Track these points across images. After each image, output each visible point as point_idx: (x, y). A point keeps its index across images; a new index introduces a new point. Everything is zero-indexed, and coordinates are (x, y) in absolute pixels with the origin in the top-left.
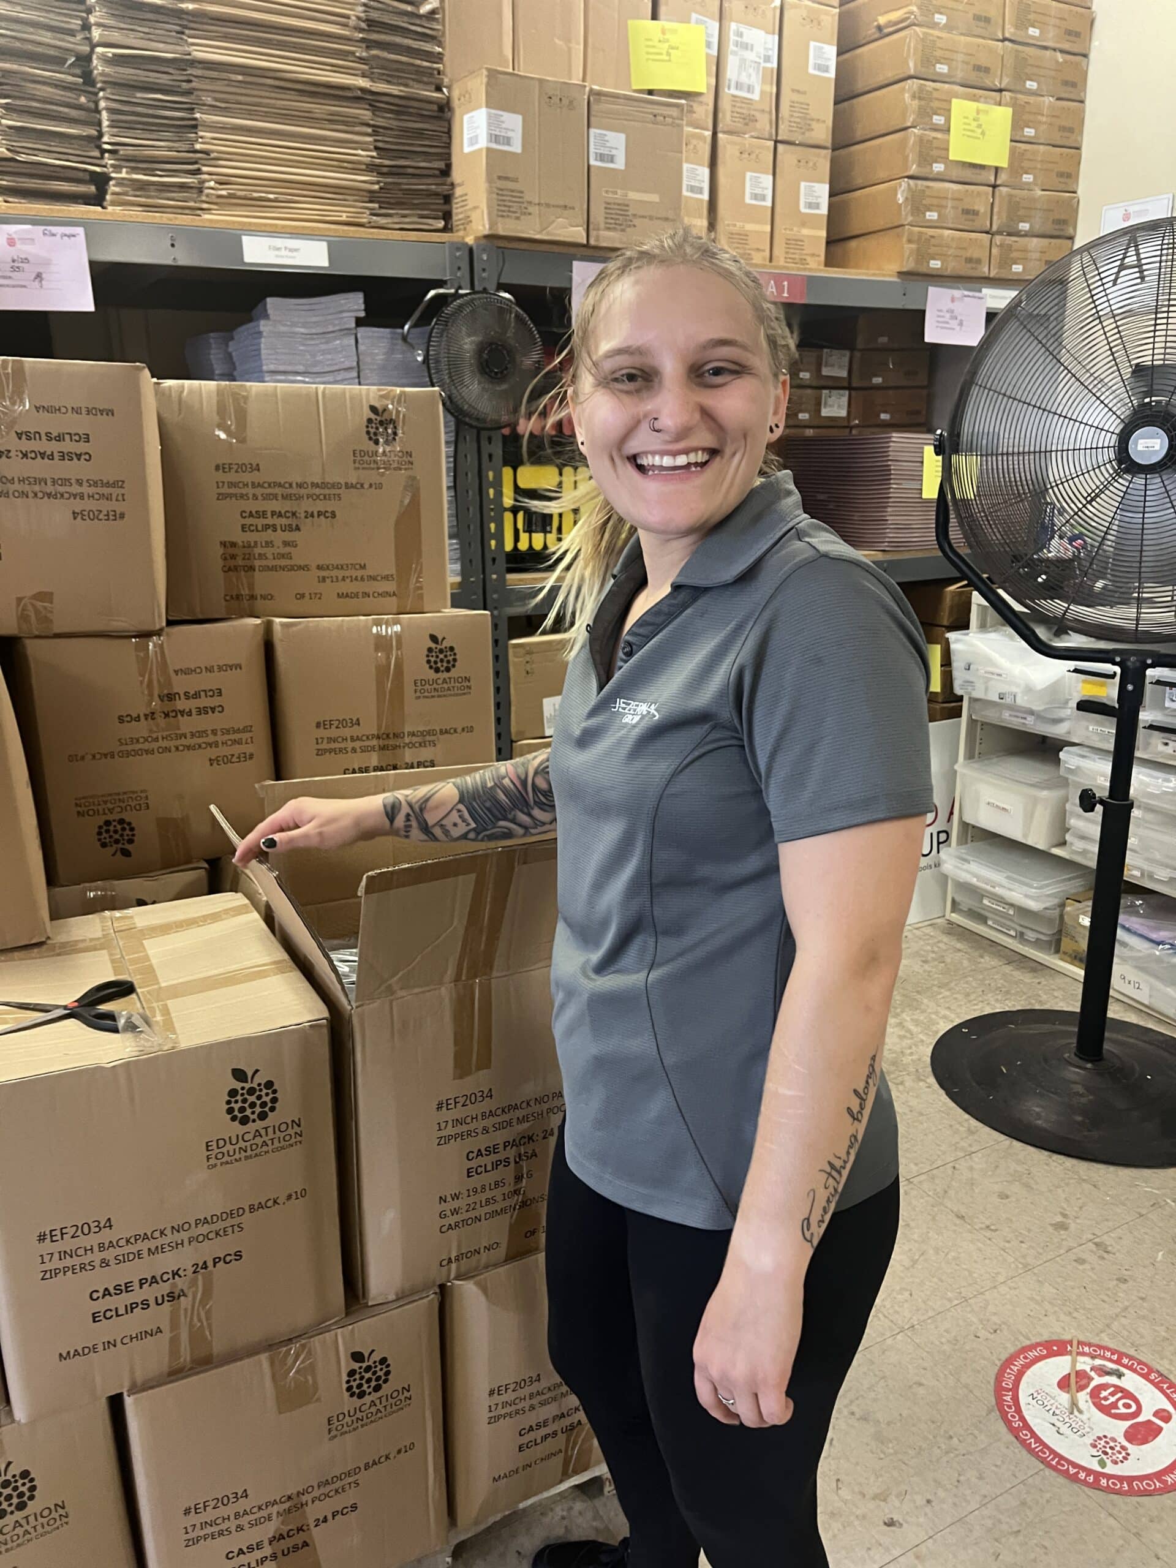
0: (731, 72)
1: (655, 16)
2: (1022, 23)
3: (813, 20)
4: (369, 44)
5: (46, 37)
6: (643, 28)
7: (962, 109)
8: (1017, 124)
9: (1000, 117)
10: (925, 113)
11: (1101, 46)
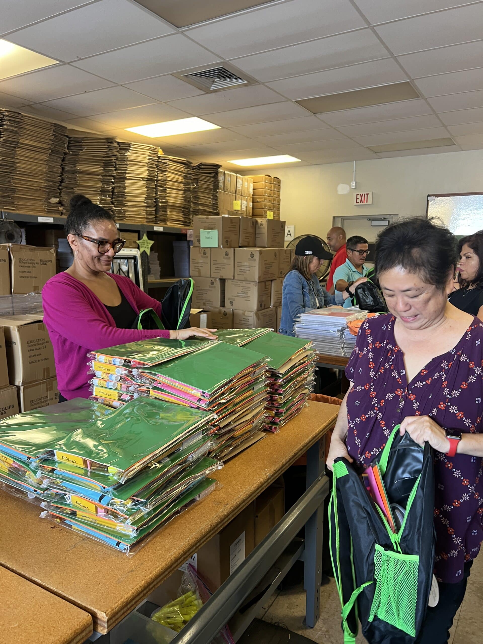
0: (243, 207)
1: (236, 200)
2: (274, 201)
3: (250, 199)
4: (213, 206)
5: (187, 206)
6: (235, 202)
7: (268, 212)
8: (274, 214)
9: (272, 213)
10: (265, 213)
11: (281, 203)
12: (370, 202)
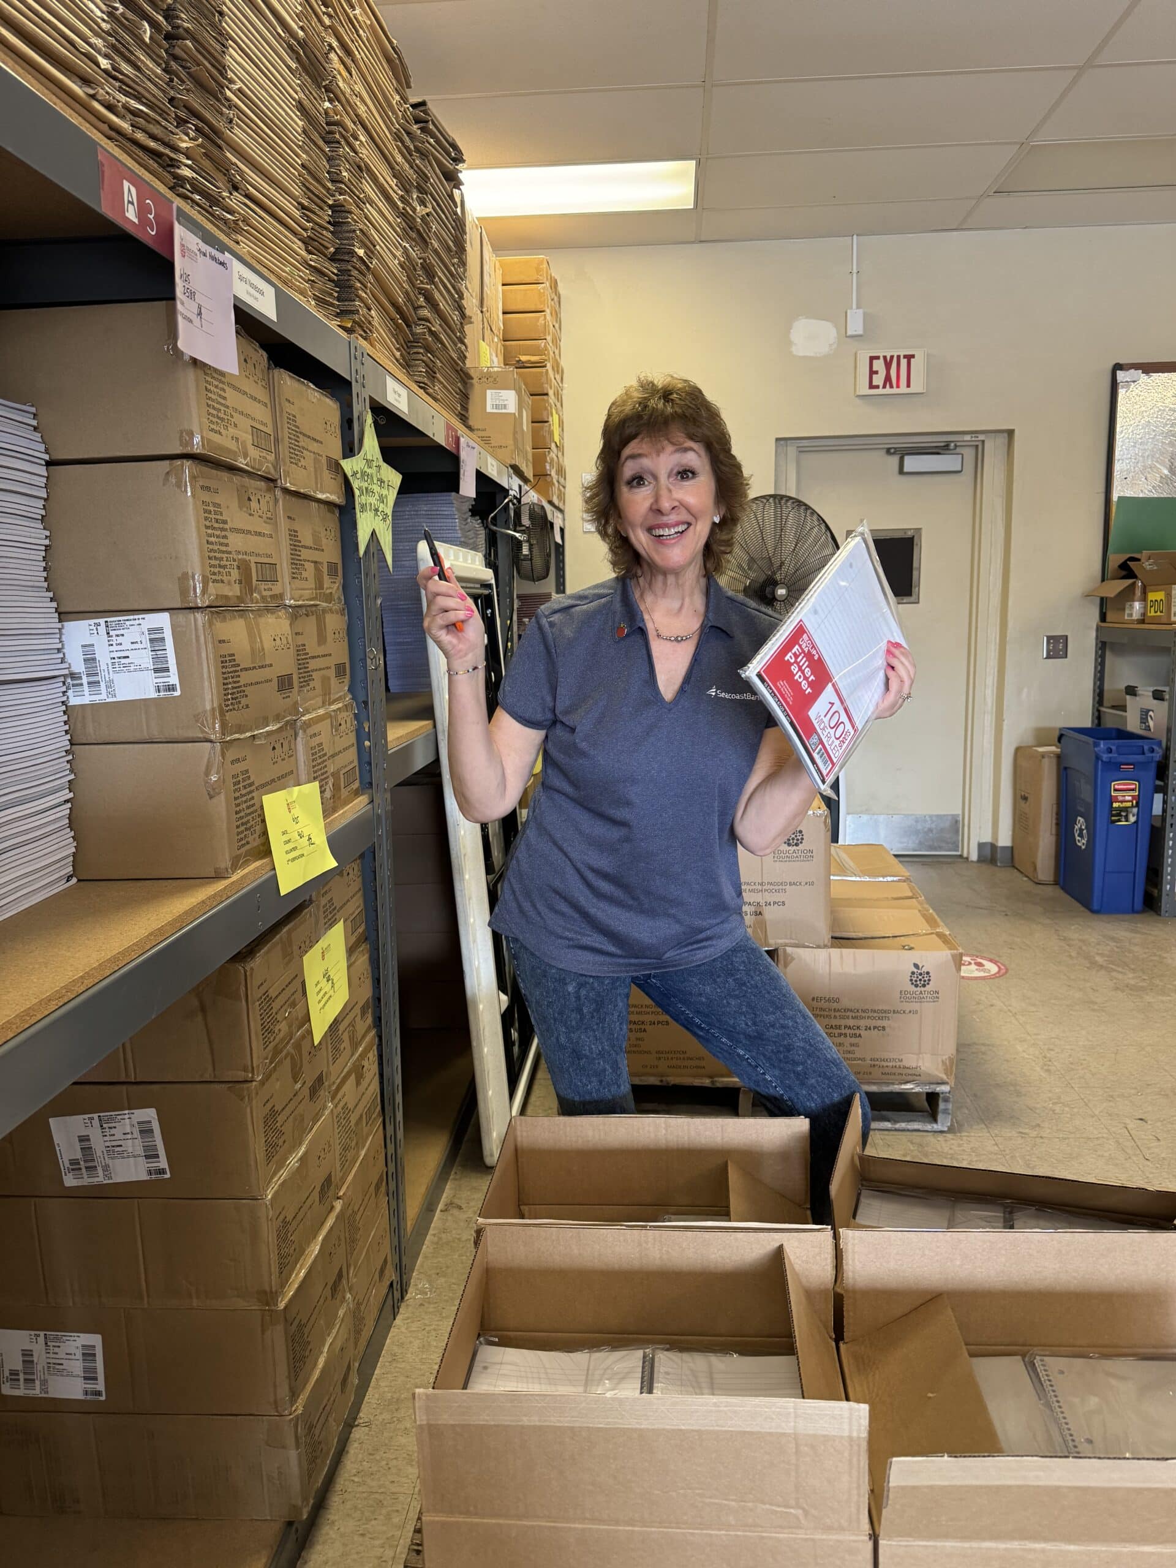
1: (483, 339)
6: (482, 346)
7: (554, 414)
8: (559, 425)
9: (557, 419)
10: (550, 415)
12: (917, 386)
